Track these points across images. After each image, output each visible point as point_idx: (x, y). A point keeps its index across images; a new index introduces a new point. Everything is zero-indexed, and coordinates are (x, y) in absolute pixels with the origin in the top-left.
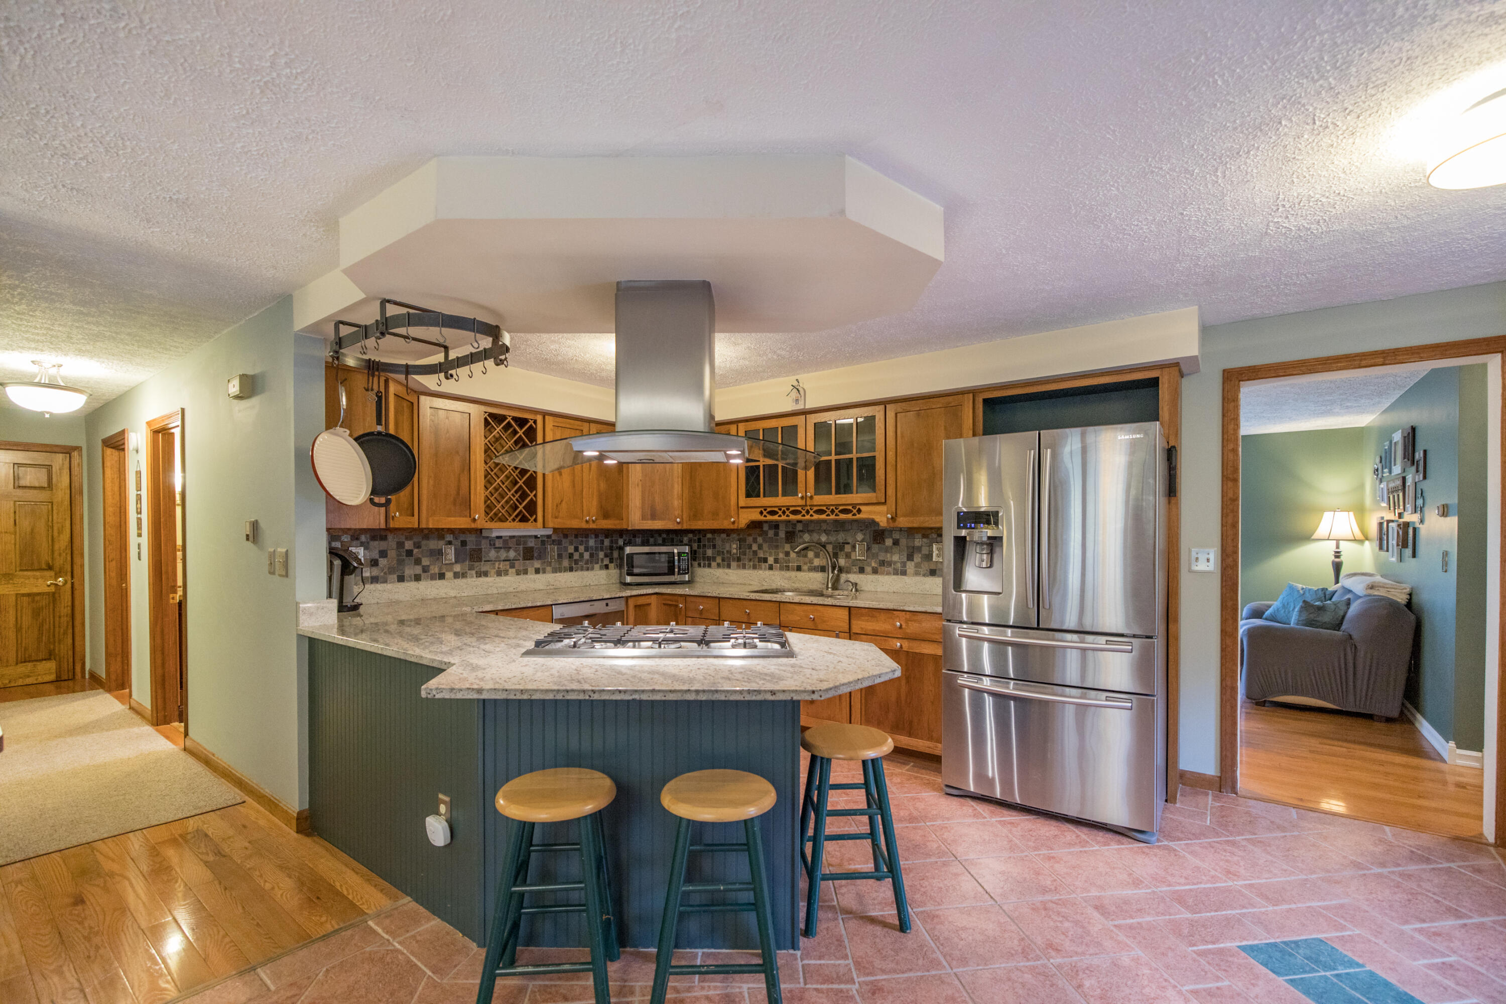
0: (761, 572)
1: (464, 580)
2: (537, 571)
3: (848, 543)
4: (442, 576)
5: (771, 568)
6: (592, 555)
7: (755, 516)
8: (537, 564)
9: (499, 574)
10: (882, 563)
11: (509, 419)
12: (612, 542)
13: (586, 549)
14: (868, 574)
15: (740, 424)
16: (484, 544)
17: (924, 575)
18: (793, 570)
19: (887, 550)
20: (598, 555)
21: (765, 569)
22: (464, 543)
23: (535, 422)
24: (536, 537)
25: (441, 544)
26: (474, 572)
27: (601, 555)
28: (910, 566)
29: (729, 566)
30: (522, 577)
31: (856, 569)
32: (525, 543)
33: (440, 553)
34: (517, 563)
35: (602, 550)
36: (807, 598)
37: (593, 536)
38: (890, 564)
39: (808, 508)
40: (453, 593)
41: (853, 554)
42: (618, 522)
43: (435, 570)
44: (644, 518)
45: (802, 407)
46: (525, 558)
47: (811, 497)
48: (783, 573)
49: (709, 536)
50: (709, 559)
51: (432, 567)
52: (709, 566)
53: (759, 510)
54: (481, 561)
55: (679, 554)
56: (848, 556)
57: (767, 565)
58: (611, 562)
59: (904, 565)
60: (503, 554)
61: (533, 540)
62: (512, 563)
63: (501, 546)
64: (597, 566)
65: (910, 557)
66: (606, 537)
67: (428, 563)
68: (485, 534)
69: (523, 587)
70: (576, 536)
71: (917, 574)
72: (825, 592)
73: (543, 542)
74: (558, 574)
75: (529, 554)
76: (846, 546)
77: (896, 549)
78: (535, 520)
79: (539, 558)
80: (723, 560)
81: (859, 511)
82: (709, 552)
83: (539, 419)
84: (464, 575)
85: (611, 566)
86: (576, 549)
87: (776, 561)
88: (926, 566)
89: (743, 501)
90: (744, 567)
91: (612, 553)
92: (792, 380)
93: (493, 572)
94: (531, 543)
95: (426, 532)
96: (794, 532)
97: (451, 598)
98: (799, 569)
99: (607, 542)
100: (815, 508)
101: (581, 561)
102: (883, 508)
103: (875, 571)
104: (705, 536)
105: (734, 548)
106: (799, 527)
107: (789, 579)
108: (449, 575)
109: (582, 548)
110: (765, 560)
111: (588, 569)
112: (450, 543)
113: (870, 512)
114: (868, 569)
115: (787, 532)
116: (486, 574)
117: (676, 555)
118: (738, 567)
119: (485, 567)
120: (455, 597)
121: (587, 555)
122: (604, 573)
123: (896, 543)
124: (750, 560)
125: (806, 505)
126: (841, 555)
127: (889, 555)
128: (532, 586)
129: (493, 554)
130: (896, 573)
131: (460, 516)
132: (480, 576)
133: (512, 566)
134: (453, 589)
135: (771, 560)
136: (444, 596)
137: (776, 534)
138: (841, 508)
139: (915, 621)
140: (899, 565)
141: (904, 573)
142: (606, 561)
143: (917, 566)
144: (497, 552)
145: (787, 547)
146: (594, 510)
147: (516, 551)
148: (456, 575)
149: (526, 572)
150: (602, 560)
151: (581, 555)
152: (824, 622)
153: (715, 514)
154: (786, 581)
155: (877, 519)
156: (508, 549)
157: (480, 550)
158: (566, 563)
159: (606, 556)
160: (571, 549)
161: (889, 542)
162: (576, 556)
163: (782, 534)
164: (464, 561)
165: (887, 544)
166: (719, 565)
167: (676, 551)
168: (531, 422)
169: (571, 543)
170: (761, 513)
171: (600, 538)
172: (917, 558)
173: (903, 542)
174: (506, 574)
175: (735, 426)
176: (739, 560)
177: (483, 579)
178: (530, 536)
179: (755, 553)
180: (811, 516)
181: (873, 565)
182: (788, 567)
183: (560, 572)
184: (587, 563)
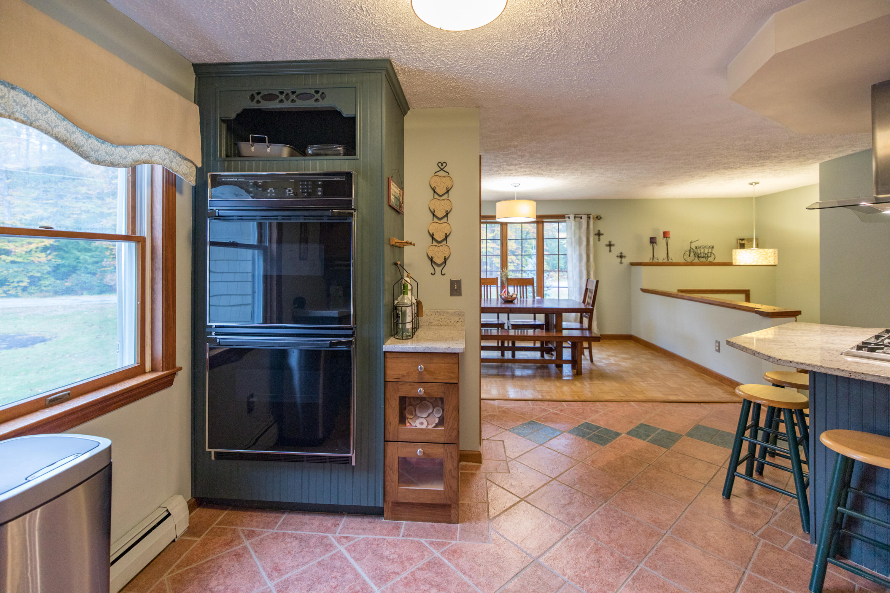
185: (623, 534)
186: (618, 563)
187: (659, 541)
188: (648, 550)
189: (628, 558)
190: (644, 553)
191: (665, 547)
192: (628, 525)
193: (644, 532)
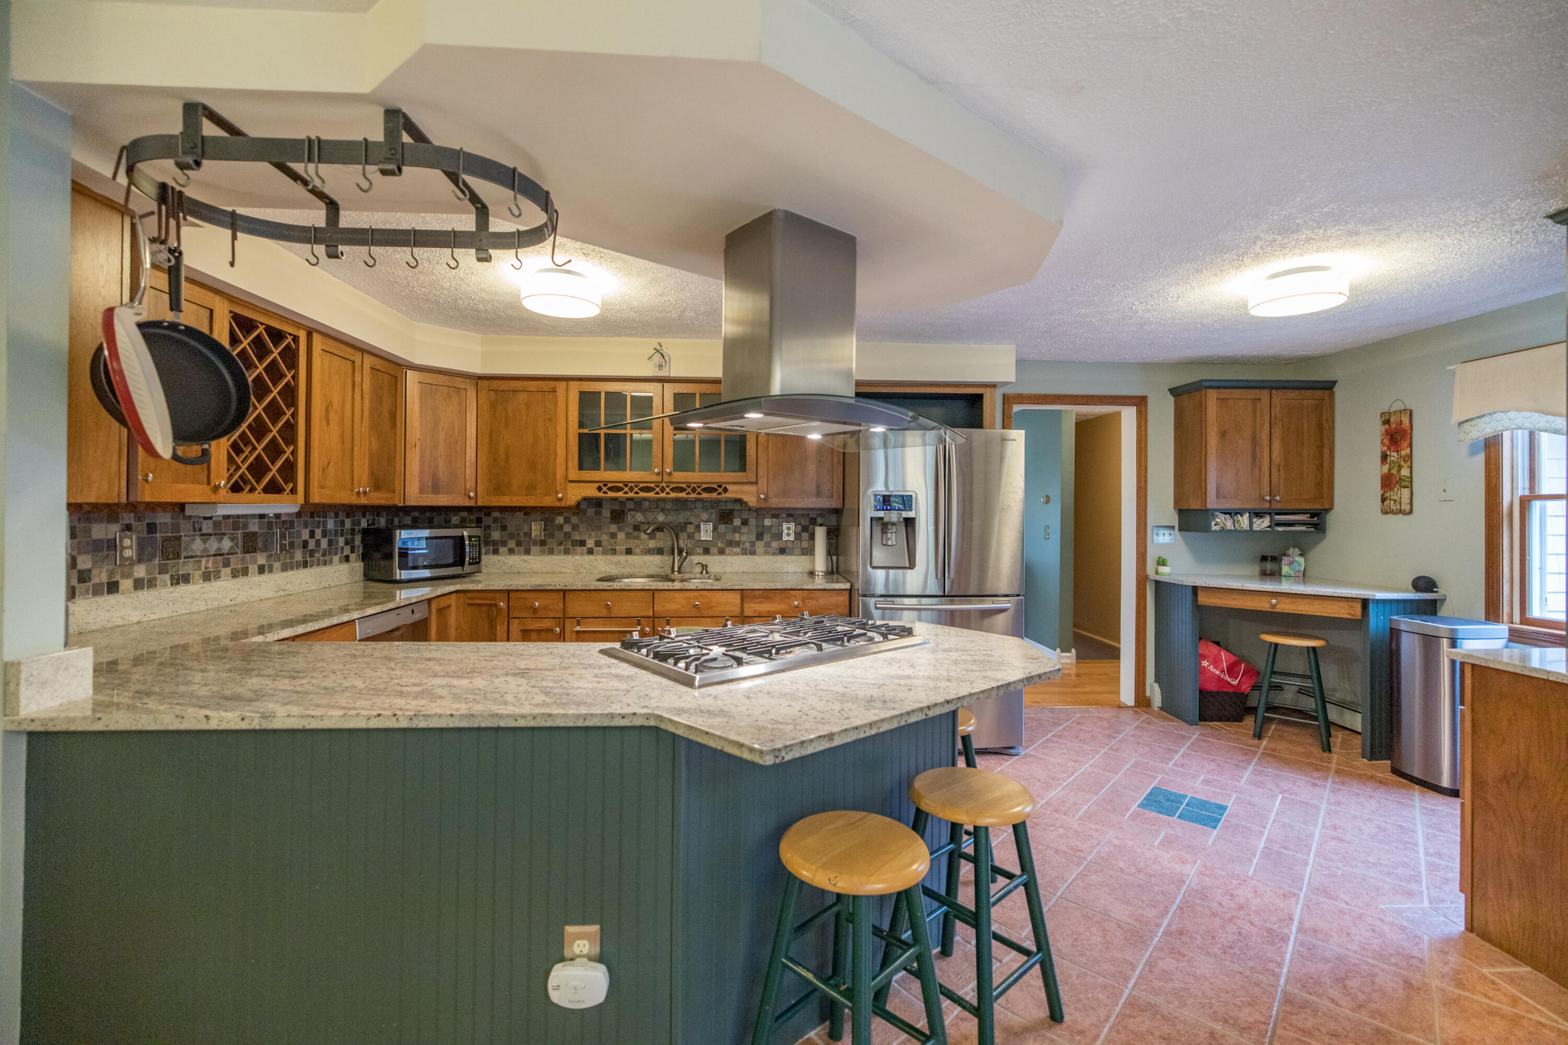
0: (577, 557)
1: (153, 592)
2: (261, 570)
3: (691, 523)
4: (113, 587)
5: (590, 552)
6: (330, 543)
7: (591, 491)
8: (261, 559)
9: (207, 577)
10: (731, 543)
11: (261, 329)
12: (353, 523)
13: (324, 534)
14: (713, 555)
15: (571, 383)
16: (185, 526)
17: (773, 554)
18: (621, 554)
19: (736, 530)
20: (337, 544)
21: (582, 554)
22: (152, 528)
23: (296, 339)
24: (262, 516)
25: (113, 530)
26: (167, 577)
27: (341, 541)
28: (760, 545)
29: (528, 552)
30: (241, 580)
31: (700, 550)
32: (245, 526)
33: (111, 545)
34: (233, 559)
35: (342, 535)
36: (661, 584)
37: (332, 514)
38: (738, 544)
39: (664, 485)
40: (135, 616)
41: (696, 535)
42: (388, 495)
43: (101, 576)
44: (422, 491)
45: (667, 374)
46: (246, 551)
47: (670, 474)
48: (609, 557)
49: (495, 514)
50: (495, 543)
51: (95, 572)
52: (496, 552)
53: (597, 485)
54: (178, 556)
55: (470, 537)
56: (691, 536)
57: (585, 548)
58: (352, 552)
59: (753, 544)
60: (213, 545)
61: (256, 521)
62: (224, 558)
63: (210, 531)
64: (336, 558)
65: (760, 537)
66: (348, 516)
67: (88, 565)
68: (189, 511)
69: (243, 596)
70: (312, 516)
71: (766, 553)
72: (672, 577)
73: (270, 525)
74: (290, 573)
75: (250, 544)
76: (688, 526)
77: (744, 529)
78: (293, 491)
79: (265, 549)
80: (519, 544)
81: (726, 490)
82: (496, 535)
83: (302, 335)
84: (152, 583)
85: (353, 557)
86: (312, 535)
87: (598, 543)
88: (775, 544)
89: (574, 474)
90: (551, 552)
91: (353, 540)
92: (653, 342)
93: (197, 574)
94: (254, 527)
95: (87, 508)
96: (623, 512)
97: (131, 625)
98: (629, 552)
99: (348, 524)
100: (672, 486)
101: (318, 551)
102: (753, 488)
103: (721, 552)
104: (489, 514)
105: (536, 529)
106: (630, 505)
107: (618, 563)
108: (126, 584)
109: (318, 532)
110: (582, 543)
111: (325, 564)
112: (128, 528)
113: (737, 492)
114: (714, 550)
115: (612, 512)
116: (186, 579)
117: (466, 538)
118: (542, 553)
119: (185, 567)
120: (139, 623)
121: (324, 543)
122: (345, 567)
123: (745, 523)
124: (561, 544)
125: (662, 482)
126: (683, 536)
127: (737, 535)
128: (258, 593)
129: (197, 545)
130: (744, 553)
131: (193, 482)
132: (178, 583)
133: (227, 564)
134: (136, 608)
135: (590, 543)
136: (119, 622)
137: (598, 514)
138: (704, 486)
139: (811, 598)
140: (747, 545)
141: (753, 553)
142: (347, 551)
143: (768, 545)
144: (205, 541)
145: (613, 528)
146: (365, 478)
147: (232, 539)
148: (139, 585)
149: (245, 572)
150: (342, 549)
151: (318, 543)
152: (711, 607)
153: (530, 489)
154: (613, 566)
155: (746, 498)
156: (220, 536)
157: (179, 538)
158: (298, 555)
159: (347, 543)
160: (305, 535)
161: (737, 522)
162: (312, 545)
163: (606, 513)
164: (151, 558)
165: (735, 524)
166: (511, 551)
167: (465, 533)
168: (290, 339)
169: (306, 526)
170: (599, 489)
171: (341, 518)
172: (767, 538)
173: (752, 522)
174: (218, 576)
175: (564, 383)
176: (543, 543)
177: (183, 588)
178: (253, 516)
179: (568, 535)
180: (668, 493)
181: (720, 545)
182: (615, 550)
183: (292, 569)
184: (324, 555)
185: (1221, 931)
186: (1209, 895)
187: (1169, 925)
188: (1178, 912)
189: (1198, 902)
190: (1182, 909)
191: (1158, 918)
192: (1220, 946)
193: (1191, 936)
